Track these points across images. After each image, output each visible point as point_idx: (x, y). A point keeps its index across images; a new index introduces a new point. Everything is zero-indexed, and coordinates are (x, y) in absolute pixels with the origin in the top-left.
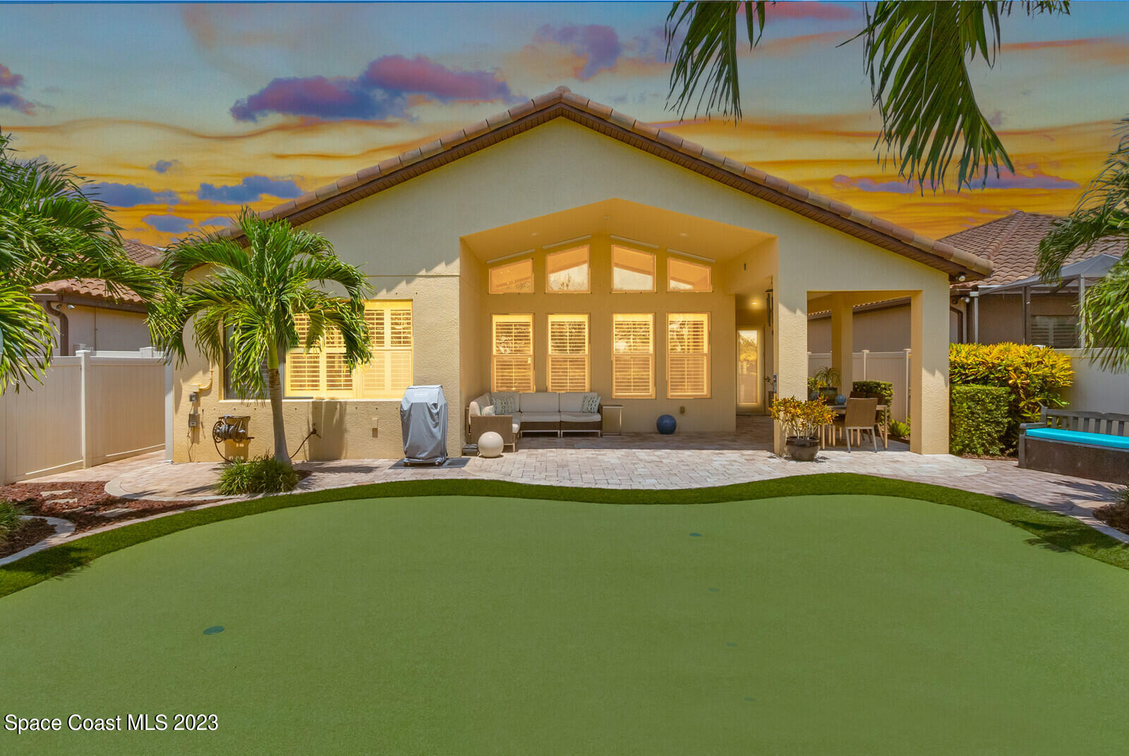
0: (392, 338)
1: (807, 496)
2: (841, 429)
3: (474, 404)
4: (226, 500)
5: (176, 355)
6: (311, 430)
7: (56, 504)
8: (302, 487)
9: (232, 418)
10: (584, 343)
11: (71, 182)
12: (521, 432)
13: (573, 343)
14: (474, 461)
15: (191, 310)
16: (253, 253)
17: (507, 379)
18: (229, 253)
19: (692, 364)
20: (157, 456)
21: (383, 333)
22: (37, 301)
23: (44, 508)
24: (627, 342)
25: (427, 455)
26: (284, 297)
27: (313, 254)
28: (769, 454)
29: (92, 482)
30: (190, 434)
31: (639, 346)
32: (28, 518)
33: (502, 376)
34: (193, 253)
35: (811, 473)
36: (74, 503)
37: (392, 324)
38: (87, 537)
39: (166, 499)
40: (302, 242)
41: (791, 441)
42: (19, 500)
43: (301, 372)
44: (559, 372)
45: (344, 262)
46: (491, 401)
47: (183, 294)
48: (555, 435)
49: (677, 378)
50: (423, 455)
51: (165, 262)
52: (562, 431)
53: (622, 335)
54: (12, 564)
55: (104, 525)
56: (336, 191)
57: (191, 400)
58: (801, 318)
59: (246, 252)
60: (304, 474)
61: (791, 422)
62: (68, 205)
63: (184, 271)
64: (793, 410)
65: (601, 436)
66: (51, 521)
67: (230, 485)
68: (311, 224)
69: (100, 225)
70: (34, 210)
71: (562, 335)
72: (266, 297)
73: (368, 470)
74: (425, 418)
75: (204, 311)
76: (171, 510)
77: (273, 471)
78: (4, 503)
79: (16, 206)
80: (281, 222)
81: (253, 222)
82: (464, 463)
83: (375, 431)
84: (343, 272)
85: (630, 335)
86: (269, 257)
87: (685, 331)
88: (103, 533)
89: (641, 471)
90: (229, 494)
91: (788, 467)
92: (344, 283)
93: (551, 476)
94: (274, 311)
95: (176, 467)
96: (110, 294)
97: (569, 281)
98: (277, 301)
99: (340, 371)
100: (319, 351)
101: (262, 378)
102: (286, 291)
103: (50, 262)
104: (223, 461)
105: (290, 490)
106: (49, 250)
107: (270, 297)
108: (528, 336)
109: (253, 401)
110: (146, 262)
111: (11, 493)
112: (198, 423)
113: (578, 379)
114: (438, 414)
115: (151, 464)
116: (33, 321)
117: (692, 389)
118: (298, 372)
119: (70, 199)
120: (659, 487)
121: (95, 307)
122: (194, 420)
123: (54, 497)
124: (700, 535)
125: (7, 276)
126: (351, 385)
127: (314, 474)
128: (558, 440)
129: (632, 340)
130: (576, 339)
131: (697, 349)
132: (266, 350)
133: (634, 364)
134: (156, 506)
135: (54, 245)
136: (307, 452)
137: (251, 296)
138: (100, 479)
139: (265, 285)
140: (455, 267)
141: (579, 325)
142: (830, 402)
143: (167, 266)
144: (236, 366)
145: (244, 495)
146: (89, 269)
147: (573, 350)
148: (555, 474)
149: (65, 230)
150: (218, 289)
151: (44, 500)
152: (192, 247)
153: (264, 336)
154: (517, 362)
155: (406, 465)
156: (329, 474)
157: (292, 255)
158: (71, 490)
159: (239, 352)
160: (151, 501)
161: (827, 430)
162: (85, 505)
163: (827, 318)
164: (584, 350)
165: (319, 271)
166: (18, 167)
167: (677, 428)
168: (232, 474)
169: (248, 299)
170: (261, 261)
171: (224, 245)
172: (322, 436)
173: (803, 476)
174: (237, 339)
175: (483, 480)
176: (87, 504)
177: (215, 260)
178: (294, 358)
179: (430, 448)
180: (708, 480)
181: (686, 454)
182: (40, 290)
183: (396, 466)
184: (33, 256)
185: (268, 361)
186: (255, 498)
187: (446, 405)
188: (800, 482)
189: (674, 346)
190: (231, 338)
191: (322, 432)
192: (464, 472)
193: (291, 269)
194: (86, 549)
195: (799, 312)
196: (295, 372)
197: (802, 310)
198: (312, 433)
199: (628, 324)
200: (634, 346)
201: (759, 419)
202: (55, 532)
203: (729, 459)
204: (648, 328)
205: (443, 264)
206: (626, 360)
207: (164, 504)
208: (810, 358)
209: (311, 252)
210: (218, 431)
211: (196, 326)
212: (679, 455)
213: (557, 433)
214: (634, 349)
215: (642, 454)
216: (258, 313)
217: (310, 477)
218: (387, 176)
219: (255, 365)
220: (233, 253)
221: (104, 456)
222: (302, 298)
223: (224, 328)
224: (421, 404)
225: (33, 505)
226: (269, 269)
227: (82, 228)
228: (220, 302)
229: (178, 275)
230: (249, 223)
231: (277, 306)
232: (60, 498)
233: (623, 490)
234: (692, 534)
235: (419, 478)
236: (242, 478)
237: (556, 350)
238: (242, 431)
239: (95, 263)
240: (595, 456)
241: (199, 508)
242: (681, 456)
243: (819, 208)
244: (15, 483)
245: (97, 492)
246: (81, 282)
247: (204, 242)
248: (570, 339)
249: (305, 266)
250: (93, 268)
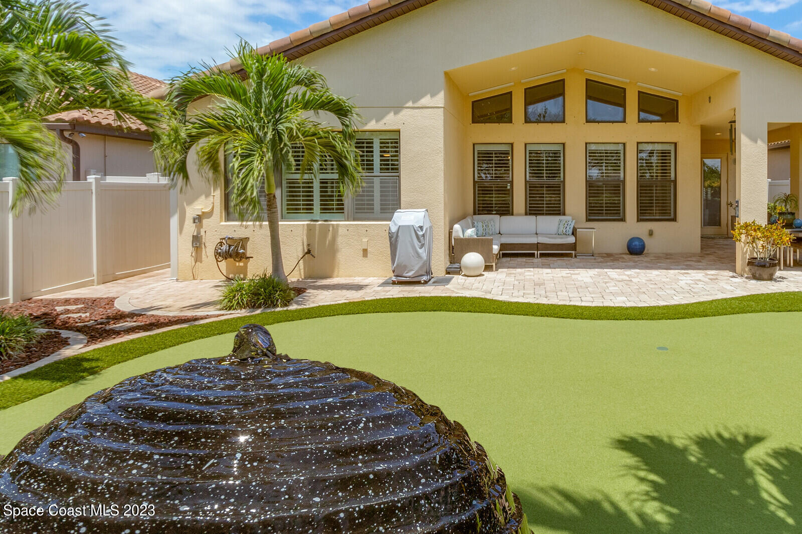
0: (381, 165)
1: (766, 313)
2: (798, 250)
3: (457, 227)
4: (227, 315)
5: (180, 180)
6: (306, 251)
7: (69, 318)
8: (297, 303)
9: (232, 239)
10: (560, 170)
11: (83, 20)
12: (501, 252)
13: (549, 170)
14: (457, 279)
15: (193, 139)
16: (251, 85)
17: (488, 204)
18: (229, 85)
19: (660, 190)
20: (163, 274)
21: (373, 161)
22: (51, 128)
23: (58, 322)
24: (599, 170)
25: (414, 273)
26: (281, 127)
27: (307, 86)
28: (731, 274)
29: (102, 298)
30: (193, 254)
31: (611, 173)
32: (43, 331)
33: (483, 200)
34: (196, 85)
35: (769, 292)
36: (86, 317)
37: (381, 152)
38: (99, 349)
39: (171, 314)
40: (296, 75)
41: (752, 262)
42: (35, 314)
43: (296, 196)
44: (536, 197)
45: (335, 94)
46: (473, 223)
47: (187, 123)
48: (532, 255)
49: (646, 203)
50: (410, 274)
51: (170, 94)
52: (539, 252)
53: (595, 163)
54: (29, 373)
55: (114, 338)
56: (328, 28)
57: (194, 222)
58: (762, 147)
59: (244, 84)
60: (300, 291)
61: (752, 244)
62: (79, 41)
63: (188, 102)
64: (754, 233)
65: (576, 256)
66: (64, 334)
67: (230, 301)
68: (305, 58)
69: (109, 60)
70: (48, 45)
71: (539, 162)
72: (264, 127)
73: (359, 287)
74: (412, 240)
75: (206, 139)
76: (176, 324)
77: (271, 288)
78: (21, 317)
79: (32, 42)
80: (277, 56)
81: (251, 56)
82: (448, 281)
83: (365, 252)
84: (334, 104)
85: (602, 163)
86: (266, 89)
87: (654, 159)
88: (113, 346)
89: (612, 289)
90: (230, 309)
91: (748, 286)
92: (336, 114)
93: (529, 294)
94: (271, 139)
95: (181, 285)
96: (119, 123)
97: (546, 112)
98: (274, 130)
99: (332, 196)
100: (313, 178)
101: (259, 202)
102: (281, 121)
103: (63, 94)
104: (224, 278)
105: (286, 305)
106: (62, 82)
107: (267, 127)
108: (507, 164)
109: (250, 223)
110: (152, 94)
111: (27, 307)
112: (201, 244)
113: (554, 204)
114: (423, 235)
115: (157, 281)
116: (48, 149)
117: (660, 213)
118: (293, 196)
119: (81, 34)
120: (629, 304)
121: (105, 135)
122: (197, 241)
123: (68, 311)
124: (667, 349)
125: (22, 106)
126: (343, 209)
127: (308, 291)
128: (535, 260)
129: (604, 168)
130: (552, 167)
131: (665, 176)
132: (263, 176)
133: (606, 190)
134: (162, 320)
135: (66, 77)
136: (302, 271)
137: (250, 125)
138: (111, 295)
139: (262, 115)
140: (440, 99)
141: (555, 153)
142: (789, 225)
143: (172, 97)
144: (235, 191)
145: (244, 310)
146: (99, 100)
147: (549, 177)
148: (532, 292)
149: (76, 63)
150: (221, 120)
151: (58, 315)
152: (195, 79)
153: (261, 163)
154: (497, 187)
155: (394, 283)
156: (322, 291)
157: (288, 87)
158: (83, 306)
159: (238, 177)
160: (157, 316)
161: (785, 252)
162: (96, 319)
163: (787, 148)
164: (560, 177)
165: (313, 102)
166: (32, 5)
167: (646, 249)
168: (233, 291)
169: (247, 128)
170: (258, 93)
171: (225, 78)
172: (316, 256)
173: (762, 294)
174: (236, 166)
175: (465, 298)
176: (98, 318)
177: (216, 92)
178: (290, 183)
179: (416, 268)
180: (675, 297)
181: (654, 274)
182: (53, 120)
183: (385, 284)
184: (46, 88)
185: (266, 186)
186: (254, 313)
187: (431, 227)
188: (760, 300)
189: (643, 173)
190: (231, 165)
191: (315, 252)
192: (448, 289)
193: (287, 101)
194: (97, 360)
195: (759, 142)
196: (290, 196)
197: (762, 140)
198: (307, 253)
199: (600, 153)
200: (606, 173)
201: (722, 242)
202: (69, 344)
203: (694, 278)
204: (619, 157)
205: (429, 96)
206: (598, 187)
207: (170, 318)
208: (770, 185)
209: (306, 85)
210: (219, 251)
211: (198, 153)
212: (648, 275)
213: (534, 253)
214: (606, 176)
215: (613, 273)
216: (257, 142)
217: (304, 294)
218: (377, 13)
219: (253, 190)
220: (233, 86)
221: (114, 274)
222: (297, 128)
223: (225, 155)
224: (409, 226)
225: (48, 319)
226: (266, 100)
227: (93, 62)
228: (221, 131)
229: (182, 106)
230: (247, 58)
231: (273, 135)
232: (73, 313)
233: (595, 307)
234: (660, 348)
235: (406, 295)
236: (242, 295)
237: (533, 176)
238: (242, 251)
239: (105, 94)
240: (569, 275)
241: (202, 322)
242: (650, 275)
243: (779, 44)
244: (31, 299)
245: (107, 307)
246: (92, 112)
247: (206, 76)
248: (547, 167)
249: (300, 98)
250: (103, 99)
